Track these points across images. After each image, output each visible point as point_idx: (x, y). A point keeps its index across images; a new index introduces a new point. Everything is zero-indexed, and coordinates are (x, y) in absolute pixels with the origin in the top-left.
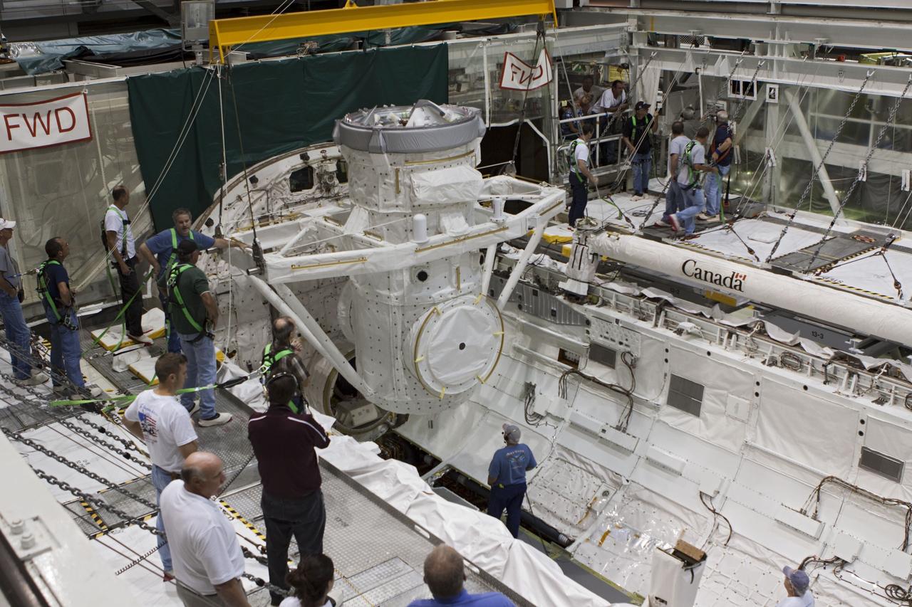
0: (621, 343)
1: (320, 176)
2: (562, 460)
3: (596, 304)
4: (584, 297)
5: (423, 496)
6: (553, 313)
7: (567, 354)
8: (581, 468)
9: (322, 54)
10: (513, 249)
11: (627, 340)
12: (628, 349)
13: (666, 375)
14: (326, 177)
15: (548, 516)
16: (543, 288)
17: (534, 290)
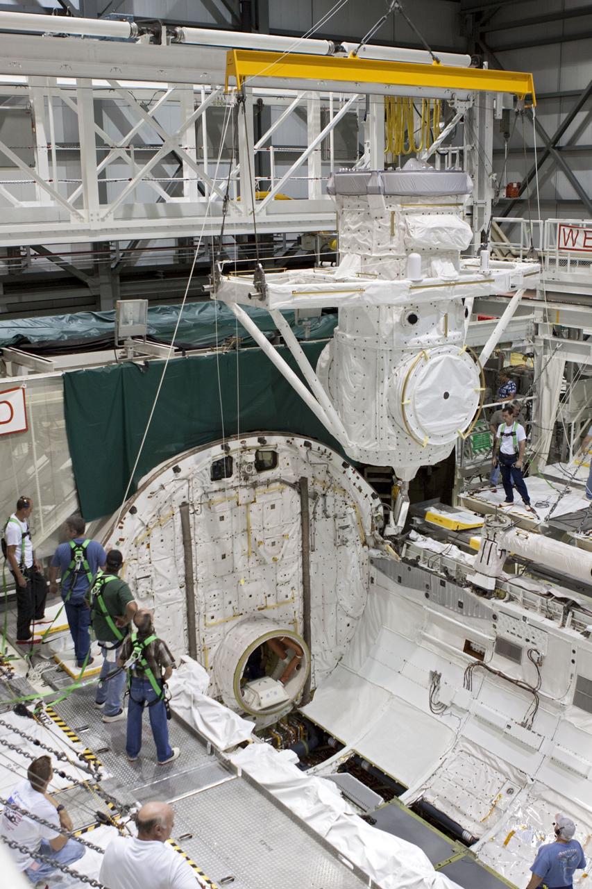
0: (528, 640)
1: (239, 466)
2: (466, 752)
3: (503, 599)
4: (492, 592)
5: (343, 818)
6: (461, 605)
7: (471, 645)
8: (485, 763)
9: (246, 349)
10: (420, 537)
11: (534, 638)
12: (534, 647)
13: (572, 675)
14: (245, 467)
15: (452, 811)
16: (451, 579)
17: (441, 581)
